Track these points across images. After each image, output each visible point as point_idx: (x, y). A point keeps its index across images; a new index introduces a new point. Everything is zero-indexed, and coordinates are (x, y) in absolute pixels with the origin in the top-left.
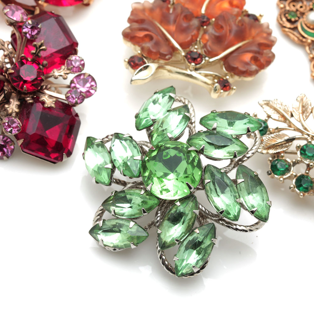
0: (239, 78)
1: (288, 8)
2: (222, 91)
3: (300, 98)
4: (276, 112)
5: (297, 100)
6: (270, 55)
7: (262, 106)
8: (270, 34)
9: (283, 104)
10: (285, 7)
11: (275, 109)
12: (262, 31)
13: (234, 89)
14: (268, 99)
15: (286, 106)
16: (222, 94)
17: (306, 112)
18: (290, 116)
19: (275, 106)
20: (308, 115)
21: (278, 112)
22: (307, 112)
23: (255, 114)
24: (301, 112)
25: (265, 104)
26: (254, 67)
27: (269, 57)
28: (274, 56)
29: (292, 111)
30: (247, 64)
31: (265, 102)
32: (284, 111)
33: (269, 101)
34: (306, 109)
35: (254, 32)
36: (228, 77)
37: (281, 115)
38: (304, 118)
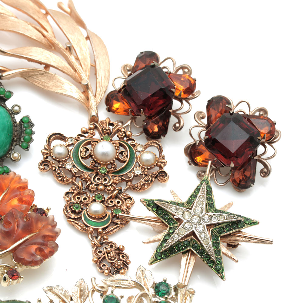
0: (26, 267)
1: (73, 201)
2: (11, 280)
3: (79, 283)
4: (57, 297)
5: (76, 284)
6: (54, 245)
7: (45, 292)
8: (54, 226)
9: (63, 290)
10: (71, 199)
11: (57, 295)
12: (48, 224)
13: (22, 277)
14: (51, 286)
15: (66, 291)
16: (11, 282)
17: (83, 296)
18: (69, 301)
19: (56, 291)
20: (85, 298)
21: (59, 297)
22: (85, 296)
23: (39, 299)
24: (79, 296)
25: (48, 290)
26: (39, 257)
27: (53, 247)
28: (57, 246)
29: (71, 295)
30: (33, 255)
31: (49, 288)
32: (64, 295)
33: (52, 287)
34: (84, 293)
35: (40, 225)
36: (16, 267)
37: (61, 299)
38: (82, 301)
